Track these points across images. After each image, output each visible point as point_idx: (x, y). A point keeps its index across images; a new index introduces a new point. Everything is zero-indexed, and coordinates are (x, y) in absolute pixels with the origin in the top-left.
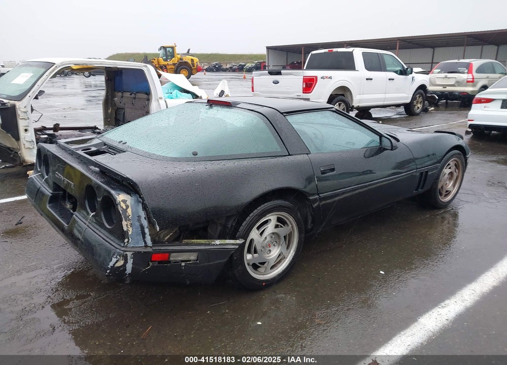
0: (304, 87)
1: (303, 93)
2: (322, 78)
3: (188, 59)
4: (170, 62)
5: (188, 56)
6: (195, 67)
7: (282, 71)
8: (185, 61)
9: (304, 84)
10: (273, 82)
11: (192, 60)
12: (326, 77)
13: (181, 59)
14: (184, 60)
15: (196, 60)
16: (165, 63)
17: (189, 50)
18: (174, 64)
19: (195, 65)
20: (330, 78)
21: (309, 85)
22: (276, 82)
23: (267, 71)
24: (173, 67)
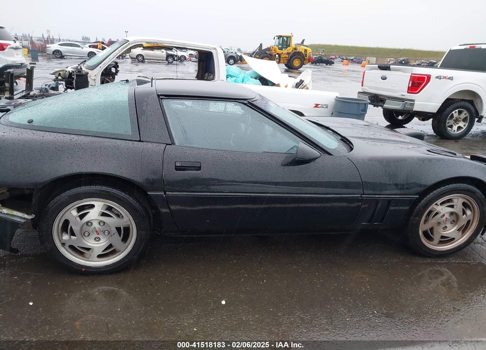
0: (410, 86)
1: (408, 92)
2: (437, 77)
3: (301, 49)
4: (285, 51)
5: (302, 47)
6: (307, 58)
7: (391, 66)
8: (300, 51)
9: (411, 82)
10: (382, 78)
11: (306, 51)
12: (445, 78)
13: (295, 49)
14: (298, 50)
15: (309, 50)
16: (280, 52)
17: (304, 40)
18: (288, 54)
19: (308, 56)
20: (451, 78)
21: (417, 84)
22: (384, 78)
23: (377, 66)
24: (287, 56)
